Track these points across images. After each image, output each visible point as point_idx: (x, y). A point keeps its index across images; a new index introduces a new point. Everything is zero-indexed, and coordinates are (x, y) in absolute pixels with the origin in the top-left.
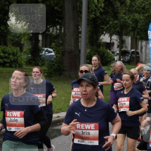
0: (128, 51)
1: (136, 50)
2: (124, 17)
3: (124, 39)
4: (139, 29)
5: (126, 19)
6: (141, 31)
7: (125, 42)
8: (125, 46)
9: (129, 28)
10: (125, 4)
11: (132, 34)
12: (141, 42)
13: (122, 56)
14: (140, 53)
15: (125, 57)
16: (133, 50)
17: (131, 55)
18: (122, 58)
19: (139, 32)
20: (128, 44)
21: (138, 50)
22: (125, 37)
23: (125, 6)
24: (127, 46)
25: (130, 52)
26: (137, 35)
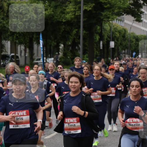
0: (8, 55)
1: (16, 54)
2: (3, 22)
3: (3, 43)
4: (17, 34)
5: (4, 24)
6: (20, 36)
7: (4, 47)
8: (4, 50)
9: (8, 33)
10: (2, 9)
11: (11, 39)
12: (20, 46)
13: (2, 60)
14: (19, 57)
15: (5, 61)
16: (12, 54)
17: (11, 59)
18: (3, 62)
19: (18, 36)
20: (8, 48)
21: (18, 54)
22: (5, 41)
23: (3, 11)
24: (7, 50)
25: (10, 56)
26: (16, 40)
